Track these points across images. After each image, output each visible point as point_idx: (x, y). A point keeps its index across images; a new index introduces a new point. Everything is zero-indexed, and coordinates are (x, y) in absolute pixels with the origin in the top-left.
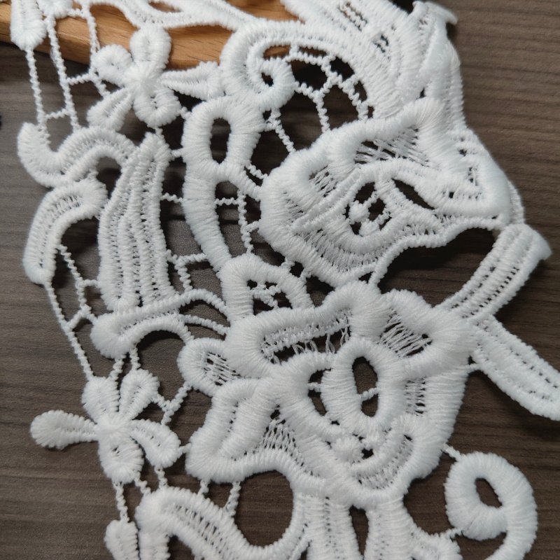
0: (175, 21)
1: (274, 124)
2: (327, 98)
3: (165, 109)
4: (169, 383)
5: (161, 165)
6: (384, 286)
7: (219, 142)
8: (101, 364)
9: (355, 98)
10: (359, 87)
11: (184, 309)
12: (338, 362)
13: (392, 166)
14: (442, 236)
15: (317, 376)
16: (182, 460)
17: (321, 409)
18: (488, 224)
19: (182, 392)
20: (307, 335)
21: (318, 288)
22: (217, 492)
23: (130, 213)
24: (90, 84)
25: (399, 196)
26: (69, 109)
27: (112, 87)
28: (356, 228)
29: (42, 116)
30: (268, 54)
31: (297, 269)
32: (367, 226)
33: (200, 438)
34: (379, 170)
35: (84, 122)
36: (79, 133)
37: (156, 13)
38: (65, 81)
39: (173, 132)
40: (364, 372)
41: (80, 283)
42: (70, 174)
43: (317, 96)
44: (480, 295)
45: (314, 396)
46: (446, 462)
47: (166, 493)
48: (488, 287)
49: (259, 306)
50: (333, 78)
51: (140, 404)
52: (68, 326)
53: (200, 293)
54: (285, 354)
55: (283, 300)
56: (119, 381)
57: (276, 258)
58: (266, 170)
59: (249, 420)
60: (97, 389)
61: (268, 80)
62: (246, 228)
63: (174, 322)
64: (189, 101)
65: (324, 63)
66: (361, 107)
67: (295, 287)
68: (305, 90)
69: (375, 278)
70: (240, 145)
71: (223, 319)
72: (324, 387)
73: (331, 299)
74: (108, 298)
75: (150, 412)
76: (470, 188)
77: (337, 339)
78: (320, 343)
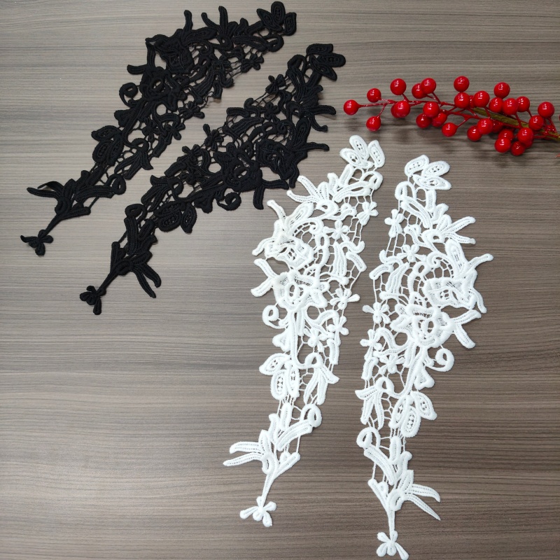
0: (422, 245)
1: (433, 271)
2: (445, 271)
3: (412, 260)
4: (392, 309)
5: (407, 268)
6: (442, 310)
7: (421, 269)
8: (379, 300)
9: (450, 273)
10: (452, 272)
11: (399, 297)
12: (427, 320)
13: (453, 289)
14: (457, 306)
15: (421, 321)
16: (389, 324)
17: (420, 327)
18: (467, 308)
19: (393, 312)
20: (423, 312)
21: (428, 305)
22: (394, 333)
23: (397, 275)
24: (400, 249)
25: (452, 294)
26: (393, 251)
27: (404, 252)
28: (441, 297)
29: (387, 250)
30: (438, 258)
31: (426, 299)
32: (444, 298)
33: (394, 321)
34: (450, 289)
35: (395, 255)
36: (393, 256)
37: (419, 241)
38: (395, 246)
39: (412, 264)
40: (431, 325)
41: (382, 283)
42: (388, 263)
43: (443, 270)
44: (460, 320)
45: (419, 324)
46: (439, 348)
47: (384, 329)
48: (462, 319)
49: (415, 303)
50: (448, 268)
51: (385, 311)
52: (375, 290)
53: (404, 295)
54: (417, 314)
55: (421, 303)
56: (382, 305)
57: (423, 295)
58: (428, 278)
59: (405, 322)
60: (376, 305)
61: (435, 263)
62: (419, 287)
63: (397, 299)
64: (418, 260)
65: (447, 265)
66: (451, 275)
67: (424, 303)
68: (442, 268)
69: (441, 308)
70: (425, 271)
71: (407, 302)
72: (422, 324)
73: (430, 308)
74: (386, 288)
75: (386, 313)
76: (467, 300)
77: (428, 316)
78: (425, 315)
